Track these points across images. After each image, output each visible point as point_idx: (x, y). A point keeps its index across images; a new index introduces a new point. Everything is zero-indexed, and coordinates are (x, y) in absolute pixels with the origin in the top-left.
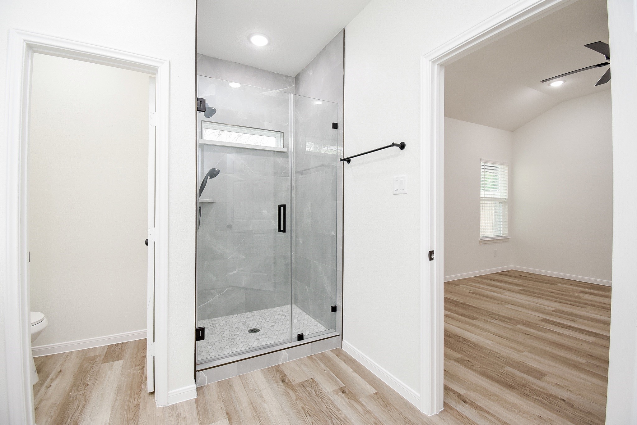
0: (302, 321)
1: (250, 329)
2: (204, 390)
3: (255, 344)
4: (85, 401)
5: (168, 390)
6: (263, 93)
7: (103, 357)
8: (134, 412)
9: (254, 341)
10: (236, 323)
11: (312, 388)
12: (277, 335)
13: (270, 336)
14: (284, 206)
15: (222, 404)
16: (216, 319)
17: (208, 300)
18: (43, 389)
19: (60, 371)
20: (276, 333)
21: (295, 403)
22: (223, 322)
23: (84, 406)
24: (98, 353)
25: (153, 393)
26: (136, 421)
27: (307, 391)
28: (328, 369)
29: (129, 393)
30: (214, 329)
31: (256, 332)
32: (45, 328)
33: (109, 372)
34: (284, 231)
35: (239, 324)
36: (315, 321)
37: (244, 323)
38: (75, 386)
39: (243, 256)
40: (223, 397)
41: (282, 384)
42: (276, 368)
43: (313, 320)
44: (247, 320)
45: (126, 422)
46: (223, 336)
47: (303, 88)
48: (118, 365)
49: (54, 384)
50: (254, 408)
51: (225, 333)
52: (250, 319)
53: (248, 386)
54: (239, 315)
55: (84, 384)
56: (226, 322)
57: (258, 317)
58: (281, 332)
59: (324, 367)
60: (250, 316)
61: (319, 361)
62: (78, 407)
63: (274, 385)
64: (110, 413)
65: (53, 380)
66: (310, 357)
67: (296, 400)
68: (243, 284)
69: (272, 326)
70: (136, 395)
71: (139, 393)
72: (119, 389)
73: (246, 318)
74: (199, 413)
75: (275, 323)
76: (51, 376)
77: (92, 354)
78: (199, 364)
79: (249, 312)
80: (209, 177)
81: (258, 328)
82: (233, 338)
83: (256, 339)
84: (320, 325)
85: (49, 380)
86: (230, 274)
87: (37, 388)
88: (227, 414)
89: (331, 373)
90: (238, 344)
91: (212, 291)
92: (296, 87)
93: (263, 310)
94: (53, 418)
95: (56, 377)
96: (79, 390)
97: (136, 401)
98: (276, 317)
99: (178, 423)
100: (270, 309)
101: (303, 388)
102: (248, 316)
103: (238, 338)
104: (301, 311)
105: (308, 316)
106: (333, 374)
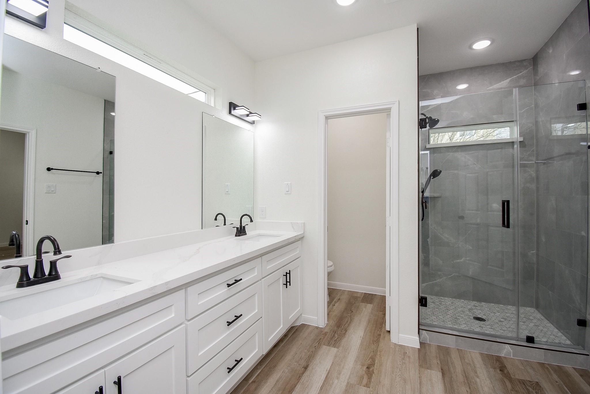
0: (541, 328)
1: (475, 316)
2: (426, 346)
3: (477, 330)
4: (351, 320)
5: (399, 334)
6: (491, 88)
7: (361, 299)
8: (377, 338)
9: (476, 326)
10: (461, 307)
11: (533, 389)
12: (504, 330)
13: (496, 329)
14: (508, 202)
15: (439, 361)
16: (443, 298)
17: (436, 280)
18: (331, 306)
19: (339, 299)
20: (503, 329)
21: (510, 392)
22: (449, 303)
23: (350, 323)
24: (359, 295)
25: (389, 332)
26: (378, 344)
27: (527, 389)
28: (562, 383)
29: (375, 325)
30: (440, 305)
31: (481, 321)
32: (333, 271)
33: (364, 309)
34: (508, 227)
35: (465, 309)
36: (559, 332)
37: (470, 310)
38: (346, 310)
39: (469, 247)
40: (441, 357)
41: (499, 372)
42: (496, 357)
43: (556, 330)
44: (473, 308)
45: (372, 342)
46: (447, 313)
47: (542, 69)
48: (370, 307)
49: (336, 305)
50: (466, 377)
51: (449, 312)
52: (477, 308)
53: (464, 360)
54: (466, 302)
55: (351, 310)
56: (452, 303)
57: (486, 309)
58: (510, 329)
59: (557, 379)
60: (477, 305)
61: (552, 372)
62: (347, 322)
63: (491, 369)
64: (363, 333)
65: (335, 302)
66: (542, 365)
67: (512, 390)
68: (470, 274)
69: (501, 321)
70: (379, 329)
71: (381, 328)
72: (369, 321)
73: (473, 306)
74: (420, 359)
75: (505, 319)
76: (335, 300)
77: (355, 295)
78: (422, 325)
79: (477, 301)
80: (432, 177)
81: (484, 319)
82: (456, 318)
83: (480, 326)
84: (565, 338)
85: (334, 302)
86: (456, 261)
87: (329, 303)
88: (442, 369)
89: (565, 387)
90: (459, 324)
91: (439, 273)
92: (534, 69)
93: (493, 304)
94: (335, 322)
95: (337, 302)
96: (348, 313)
97: (379, 332)
98: (508, 315)
99: (404, 357)
100: (503, 306)
101: (523, 386)
102: (475, 305)
103: (461, 319)
104: (543, 318)
105: (549, 325)
106: (567, 389)
